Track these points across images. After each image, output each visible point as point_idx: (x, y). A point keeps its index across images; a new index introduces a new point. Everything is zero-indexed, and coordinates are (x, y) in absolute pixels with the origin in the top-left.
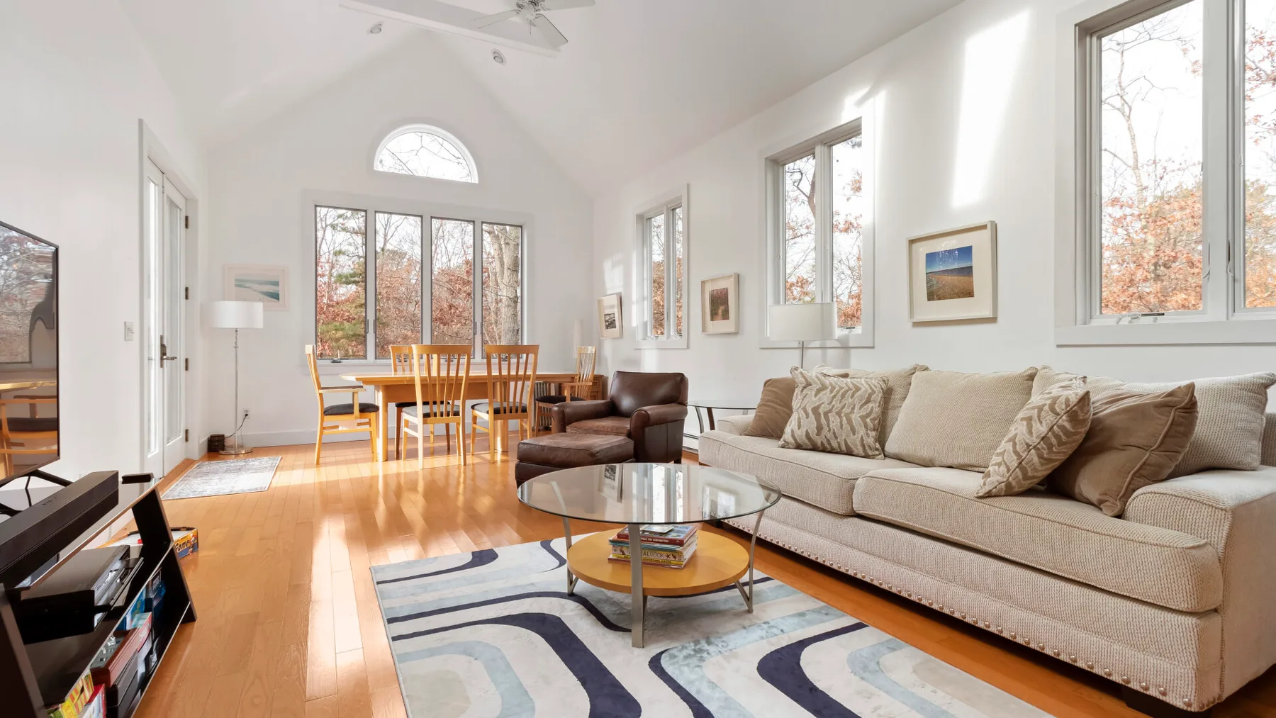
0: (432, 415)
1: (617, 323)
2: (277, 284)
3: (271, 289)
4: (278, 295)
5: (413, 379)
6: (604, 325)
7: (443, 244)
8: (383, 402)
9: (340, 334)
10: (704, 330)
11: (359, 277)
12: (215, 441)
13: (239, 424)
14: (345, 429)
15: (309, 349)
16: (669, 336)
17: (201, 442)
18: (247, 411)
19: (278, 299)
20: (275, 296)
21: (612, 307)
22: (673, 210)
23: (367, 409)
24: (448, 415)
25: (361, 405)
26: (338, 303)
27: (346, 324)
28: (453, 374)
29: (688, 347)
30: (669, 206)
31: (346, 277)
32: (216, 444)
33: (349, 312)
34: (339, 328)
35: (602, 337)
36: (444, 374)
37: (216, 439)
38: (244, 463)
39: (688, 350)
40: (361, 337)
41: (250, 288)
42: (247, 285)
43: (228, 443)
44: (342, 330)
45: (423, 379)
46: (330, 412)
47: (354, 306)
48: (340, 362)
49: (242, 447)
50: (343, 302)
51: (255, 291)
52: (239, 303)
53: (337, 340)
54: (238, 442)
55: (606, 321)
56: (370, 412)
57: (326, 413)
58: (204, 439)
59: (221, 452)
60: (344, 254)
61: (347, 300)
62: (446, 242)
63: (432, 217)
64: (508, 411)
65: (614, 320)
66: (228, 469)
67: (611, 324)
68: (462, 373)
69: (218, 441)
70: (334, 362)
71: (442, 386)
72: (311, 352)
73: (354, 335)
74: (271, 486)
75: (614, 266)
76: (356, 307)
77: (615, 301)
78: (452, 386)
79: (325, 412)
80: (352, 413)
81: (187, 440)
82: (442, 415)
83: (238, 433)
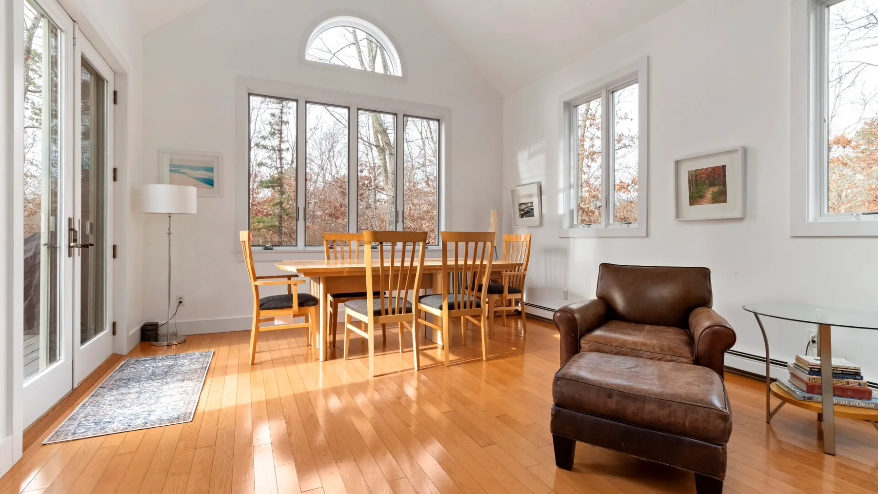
0: (383, 312)
1: (536, 212)
2: (211, 170)
3: (205, 175)
4: (212, 181)
5: (363, 270)
6: (518, 214)
7: (333, 161)
8: (324, 294)
9: (261, 225)
10: (678, 215)
11: (276, 183)
12: (148, 330)
13: (173, 311)
14: (281, 323)
15: (244, 235)
16: (608, 224)
17: (131, 333)
18: (181, 298)
19: (212, 185)
20: (210, 182)
21: (531, 196)
22: (613, 92)
23: (307, 301)
24: (400, 312)
25: (300, 296)
26: (259, 203)
27: (265, 218)
28: (407, 264)
29: (647, 236)
30: (609, 89)
31: (266, 183)
32: (149, 333)
33: (267, 209)
34: (260, 220)
35: (515, 225)
36: (398, 264)
37: (149, 328)
38: (173, 362)
39: (647, 239)
40: (276, 228)
41: (184, 173)
42: (182, 170)
43: (162, 331)
44: (264, 222)
45: (374, 270)
46: (266, 304)
47: (272, 204)
48: (272, 249)
49: (175, 335)
50: (263, 203)
51: (190, 176)
52: (174, 187)
53: (259, 230)
54: (171, 329)
55: (520, 210)
56: (310, 306)
57: (263, 307)
58: (136, 329)
59: (153, 343)
60: (265, 165)
61: (266, 201)
62: (335, 159)
63: (358, 109)
64: (462, 305)
65: (532, 209)
66: (154, 374)
67: (527, 212)
68: (417, 263)
69: (151, 330)
70: (266, 248)
71: (395, 277)
72: (246, 239)
73: (272, 226)
74: (198, 411)
75: (531, 156)
76: (273, 205)
77: (534, 190)
78: (404, 277)
79: (261, 306)
80: (291, 307)
81: (114, 333)
82: (394, 313)
83: (172, 321)
